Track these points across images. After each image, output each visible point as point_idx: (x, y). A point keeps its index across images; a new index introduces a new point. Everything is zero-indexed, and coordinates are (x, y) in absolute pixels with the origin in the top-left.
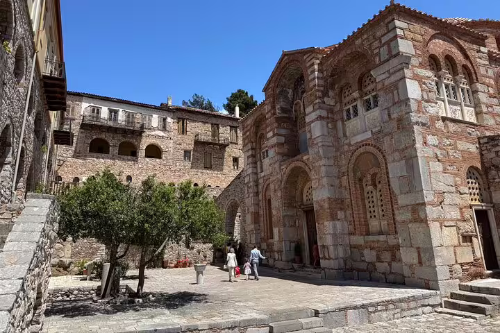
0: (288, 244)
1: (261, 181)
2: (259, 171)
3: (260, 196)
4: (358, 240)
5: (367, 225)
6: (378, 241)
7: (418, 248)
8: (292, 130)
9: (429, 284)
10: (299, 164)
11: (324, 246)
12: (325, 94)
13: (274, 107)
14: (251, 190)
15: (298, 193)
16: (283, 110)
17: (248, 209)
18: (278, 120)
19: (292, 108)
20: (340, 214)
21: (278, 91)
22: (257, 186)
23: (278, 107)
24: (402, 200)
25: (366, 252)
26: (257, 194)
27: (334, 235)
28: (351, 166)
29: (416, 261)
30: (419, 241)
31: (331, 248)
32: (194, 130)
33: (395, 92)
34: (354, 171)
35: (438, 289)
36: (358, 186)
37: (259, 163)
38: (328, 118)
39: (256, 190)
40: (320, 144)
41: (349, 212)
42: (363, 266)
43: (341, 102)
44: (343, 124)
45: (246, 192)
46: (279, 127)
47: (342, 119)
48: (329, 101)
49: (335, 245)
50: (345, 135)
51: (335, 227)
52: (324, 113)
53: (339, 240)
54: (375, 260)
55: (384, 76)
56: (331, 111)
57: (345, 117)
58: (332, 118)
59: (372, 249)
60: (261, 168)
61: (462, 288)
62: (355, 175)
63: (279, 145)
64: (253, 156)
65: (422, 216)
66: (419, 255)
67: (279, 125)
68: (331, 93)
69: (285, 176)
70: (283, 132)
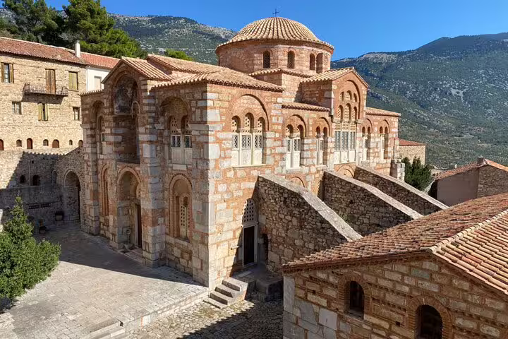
0: (121, 229)
1: (100, 162)
2: (98, 152)
3: (99, 175)
4: (171, 240)
5: (178, 230)
6: (183, 245)
7: (202, 260)
8: (129, 128)
9: (204, 283)
10: (132, 171)
11: (146, 243)
12: (156, 120)
13: (112, 106)
14: (90, 169)
15: (132, 187)
16: (122, 109)
17: (88, 186)
18: (115, 119)
19: (130, 106)
20: (161, 220)
21: (116, 90)
22: (96, 165)
23: (116, 106)
24: (197, 227)
25: (175, 249)
26: (96, 173)
27: (154, 237)
28: (172, 186)
29: (199, 267)
30: (202, 256)
31: (151, 246)
32: (23, 77)
33: (202, 150)
34: (174, 190)
35: (208, 287)
36: (175, 202)
37: (98, 144)
38: (157, 142)
39: (95, 170)
40: (149, 165)
41: (167, 219)
42: (173, 258)
43: (169, 129)
44: (169, 149)
45: (86, 169)
46: (117, 126)
47: (169, 144)
48: (160, 127)
49: (154, 244)
50: (170, 159)
51: (155, 230)
52: (154, 138)
53: (157, 240)
54: (179, 256)
55: (197, 133)
56: (161, 135)
57: (172, 143)
58: (161, 142)
59: (179, 248)
60: (101, 149)
61: (224, 283)
62: (173, 193)
63: (117, 144)
64: (93, 136)
65: (206, 242)
66: (202, 264)
67: (117, 124)
68: (161, 119)
69: (121, 175)
70: (121, 131)
